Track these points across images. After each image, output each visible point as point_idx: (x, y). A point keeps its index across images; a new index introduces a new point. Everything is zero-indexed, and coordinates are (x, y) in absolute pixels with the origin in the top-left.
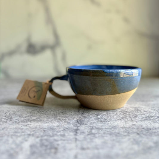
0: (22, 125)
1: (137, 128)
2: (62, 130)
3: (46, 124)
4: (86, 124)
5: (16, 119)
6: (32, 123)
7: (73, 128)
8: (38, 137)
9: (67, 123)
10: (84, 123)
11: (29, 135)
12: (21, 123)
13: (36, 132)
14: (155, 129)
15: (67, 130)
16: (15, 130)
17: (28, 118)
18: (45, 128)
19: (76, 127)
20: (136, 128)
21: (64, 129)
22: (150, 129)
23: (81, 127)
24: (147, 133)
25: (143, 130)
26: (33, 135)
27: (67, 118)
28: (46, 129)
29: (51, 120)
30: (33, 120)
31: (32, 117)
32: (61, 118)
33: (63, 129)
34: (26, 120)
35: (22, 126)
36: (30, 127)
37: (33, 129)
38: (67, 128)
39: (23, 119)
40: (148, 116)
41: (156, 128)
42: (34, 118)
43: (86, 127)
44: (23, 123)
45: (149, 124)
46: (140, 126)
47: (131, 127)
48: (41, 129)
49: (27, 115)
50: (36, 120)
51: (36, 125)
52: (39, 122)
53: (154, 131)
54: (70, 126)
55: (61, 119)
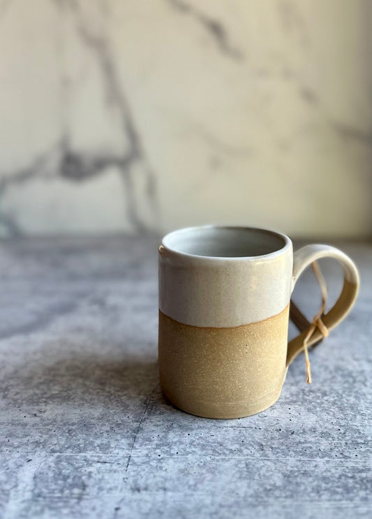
0: (26, 411)
1: (267, 430)
2: (107, 431)
3: (78, 411)
4: (160, 414)
5: (17, 393)
6: (48, 408)
7: (132, 424)
8: (53, 451)
9: (122, 409)
10: (156, 410)
11: (37, 443)
12: (25, 407)
13: (51, 437)
14: (304, 432)
15: (116, 429)
16: (9, 427)
17: (42, 390)
18: (73, 424)
19: (137, 421)
20: (263, 427)
21: (112, 428)
22: (293, 433)
23: (149, 421)
24: (282, 444)
25: (276, 435)
26: (44, 444)
27: (125, 393)
28: (74, 427)
29: (90, 397)
30: (52, 397)
31: (51, 385)
32: (113, 392)
33: (108, 429)
34: (36, 395)
35: (27, 415)
36: (42, 420)
37: (48, 425)
38: (118, 425)
39: (31, 392)
40: (303, 390)
41: (307, 430)
42: (56, 390)
43: (159, 423)
44: (31, 407)
45: (296, 417)
46: (275, 422)
47: (254, 426)
48: (65, 425)
49: (42, 380)
50: (58, 397)
51: (56, 412)
52: (64, 404)
53: (298, 438)
54: (126, 418)
55: (112, 395)
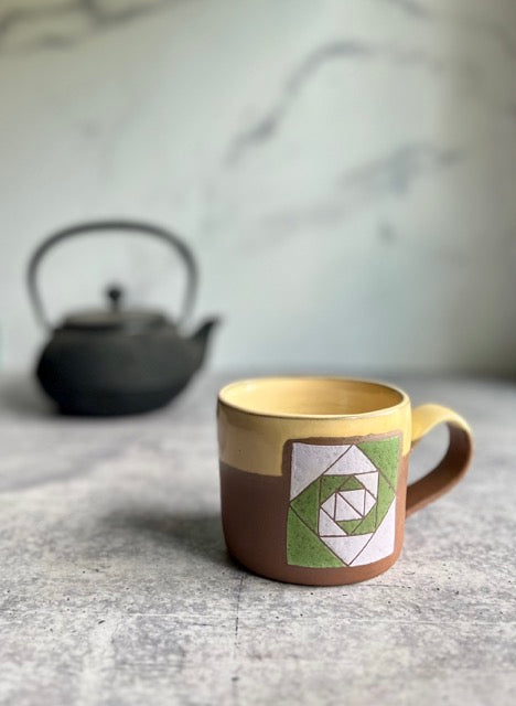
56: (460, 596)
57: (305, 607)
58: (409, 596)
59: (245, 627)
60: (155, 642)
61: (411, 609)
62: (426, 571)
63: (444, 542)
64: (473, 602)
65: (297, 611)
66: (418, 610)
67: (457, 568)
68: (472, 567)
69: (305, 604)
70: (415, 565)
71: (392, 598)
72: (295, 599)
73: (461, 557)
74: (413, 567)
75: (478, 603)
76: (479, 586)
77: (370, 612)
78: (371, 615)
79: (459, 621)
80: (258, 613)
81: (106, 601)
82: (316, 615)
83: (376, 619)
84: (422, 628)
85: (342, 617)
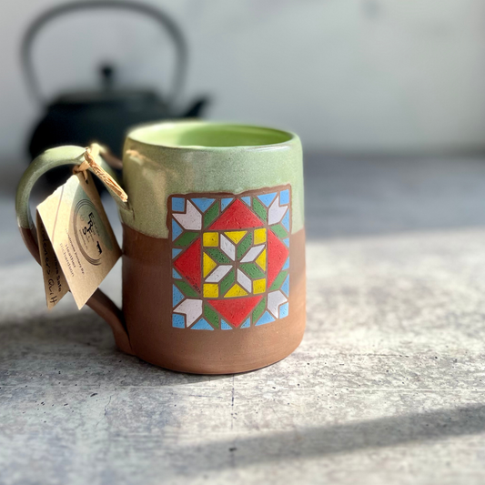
56: (458, 364)
57: (302, 377)
58: (406, 366)
59: (242, 397)
60: (150, 414)
61: (410, 378)
62: (423, 340)
63: (439, 312)
64: (472, 369)
65: (294, 381)
66: (416, 378)
67: (454, 337)
68: (470, 335)
69: (301, 374)
70: (411, 335)
71: (390, 367)
72: (292, 369)
73: (458, 326)
74: (410, 337)
75: (477, 371)
76: (477, 353)
77: (368, 380)
78: (369, 384)
79: (458, 389)
80: (254, 384)
81: (99, 374)
82: (314, 385)
83: (375, 388)
84: (422, 397)
85: (340, 387)
